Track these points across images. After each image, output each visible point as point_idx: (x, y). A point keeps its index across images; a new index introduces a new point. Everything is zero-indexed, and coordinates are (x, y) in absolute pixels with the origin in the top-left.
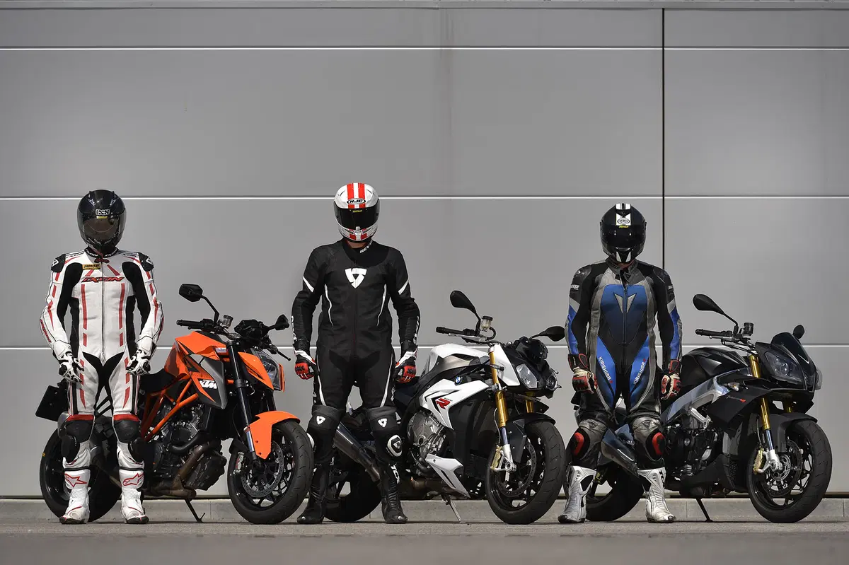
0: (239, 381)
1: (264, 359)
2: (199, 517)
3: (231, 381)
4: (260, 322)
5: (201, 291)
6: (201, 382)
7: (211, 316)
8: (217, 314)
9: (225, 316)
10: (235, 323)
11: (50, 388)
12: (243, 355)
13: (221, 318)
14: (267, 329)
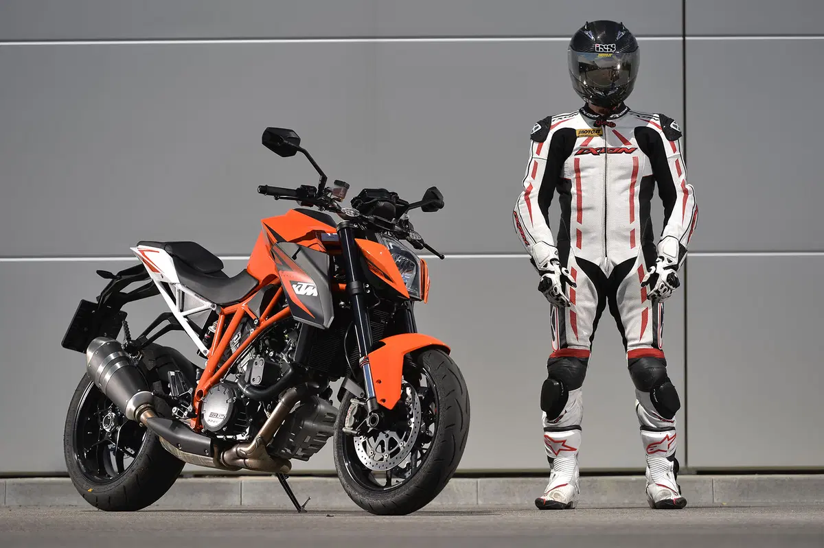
0: (355, 285)
1: (396, 251)
2: (301, 504)
3: (342, 286)
4: (394, 193)
5: (298, 140)
6: (294, 286)
7: (314, 182)
8: (324, 179)
9: (337, 182)
10: (353, 193)
11: (84, 304)
12: (363, 244)
13: (330, 184)
14: (406, 207)
